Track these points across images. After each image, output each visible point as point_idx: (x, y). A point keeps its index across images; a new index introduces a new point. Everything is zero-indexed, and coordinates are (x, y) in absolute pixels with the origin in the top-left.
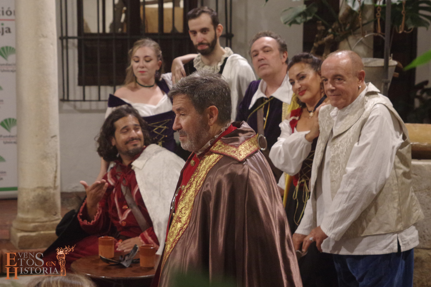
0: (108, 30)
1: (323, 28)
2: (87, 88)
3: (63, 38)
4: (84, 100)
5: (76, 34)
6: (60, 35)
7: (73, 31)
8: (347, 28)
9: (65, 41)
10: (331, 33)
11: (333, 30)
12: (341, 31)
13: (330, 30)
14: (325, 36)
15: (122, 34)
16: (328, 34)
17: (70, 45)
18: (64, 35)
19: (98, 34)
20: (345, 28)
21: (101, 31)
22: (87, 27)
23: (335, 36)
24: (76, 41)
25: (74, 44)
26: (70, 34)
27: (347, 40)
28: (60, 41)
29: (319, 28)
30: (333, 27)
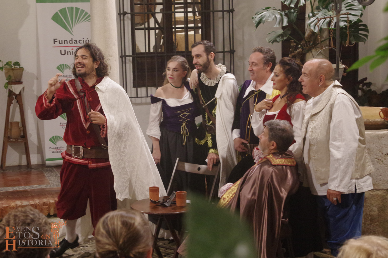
0: (152, 50)
1: (295, 44)
2: (139, 89)
3: (123, 57)
4: (137, 97)
5: (131, 54)
6: (121, 55)
7: (129, 52)
8: (311, 44)
9: (124, 58)
10: (300, 48)
11: (301, 46)
12: (307, 46)
13: (299, 46)
14: (297, 50)
15: (161, 53)
16: (298, 48)
17: (127, 61)
18: (123, 54)
19: (146, 53)
20: (309, 44)
21: (147, 51)
22: (138, 49)
23: (303, 49)
24: (131, 58)
25: (130, 60)
26: (127, 54)
27: (311, 52)
28: (121, 59)
29: (292, 45)
30: (301, 43)
